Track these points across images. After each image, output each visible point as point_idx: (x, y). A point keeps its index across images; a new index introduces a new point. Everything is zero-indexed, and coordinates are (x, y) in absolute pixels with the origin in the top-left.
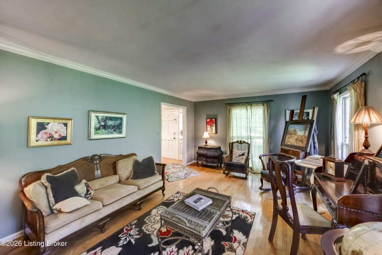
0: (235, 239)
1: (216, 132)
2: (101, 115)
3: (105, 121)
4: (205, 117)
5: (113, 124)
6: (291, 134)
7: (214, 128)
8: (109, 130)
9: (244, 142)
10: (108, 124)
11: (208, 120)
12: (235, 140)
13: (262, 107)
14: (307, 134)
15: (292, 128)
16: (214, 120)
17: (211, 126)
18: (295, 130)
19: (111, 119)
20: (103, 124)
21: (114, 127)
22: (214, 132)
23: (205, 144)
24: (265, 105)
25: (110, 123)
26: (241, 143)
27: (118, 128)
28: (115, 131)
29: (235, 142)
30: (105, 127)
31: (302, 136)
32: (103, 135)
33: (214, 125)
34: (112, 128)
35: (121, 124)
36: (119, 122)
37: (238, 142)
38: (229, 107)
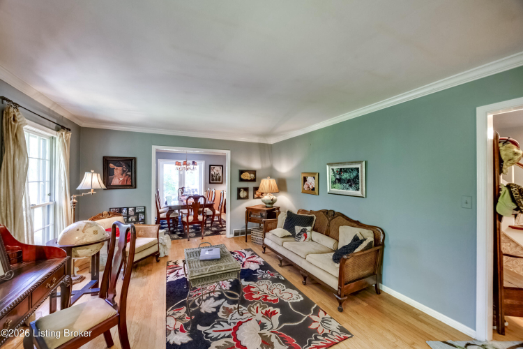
0: (182, 330)
2: (336, 168)
3: (340, 174)
5: (348, 178)
8: (345, 185)
10: (343, 177)
19: (346, 171)
20: (338, 177)
21: (349, 181)
25: (345, 176)
27: (354, 182)
28: (351, 186)
30: (340, 180)
32: (339, 189)
34: (348, 183)
35: (357, 177)
36: (355, 174)
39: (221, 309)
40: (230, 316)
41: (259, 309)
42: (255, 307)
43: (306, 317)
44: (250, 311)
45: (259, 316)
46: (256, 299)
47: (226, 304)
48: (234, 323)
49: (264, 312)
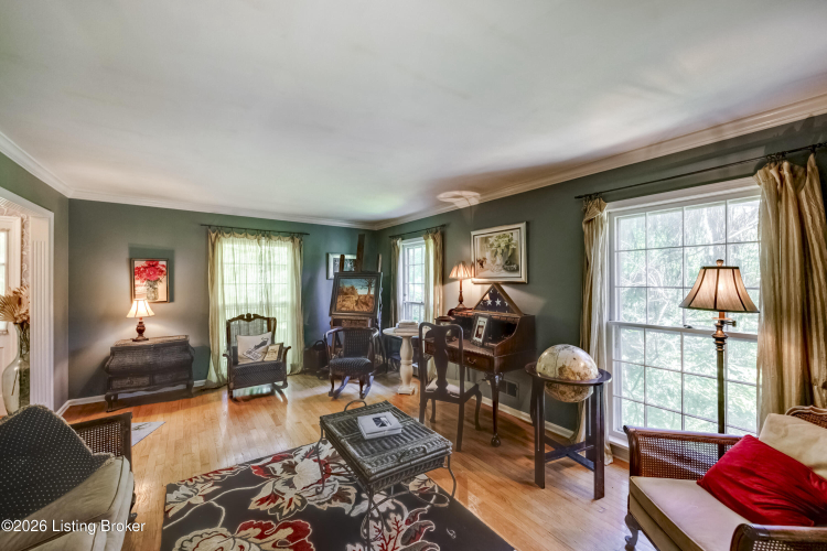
1: (171, 297)
4: (125, 255)
6: (346, 294)
7: (162, 287)
9: (256, 316)
11: (139, 264)
12: (233, 314)
13: (290, 243)
14: (372, 293)
15: (347, 284)
16: (161, 263)
17: (153, 282)
18: (353, 288)
22: (162, 296)
23: (136, 335)
24: (297, 240)
26: (249, 318)
29: (234, 319)
31: (366, 296)
33: (164, 279)
37: (241, 317)
38: (213, 235)
39: (353, 497)
40: (336, 490)
41: (286, 505)
42: (292, 507)
43: (212, 501)
44: (303, 501)
45: (289, 493)
46: (285, 526)
47: (347, 507)
48: (329, 481)
49: (280, 501)
